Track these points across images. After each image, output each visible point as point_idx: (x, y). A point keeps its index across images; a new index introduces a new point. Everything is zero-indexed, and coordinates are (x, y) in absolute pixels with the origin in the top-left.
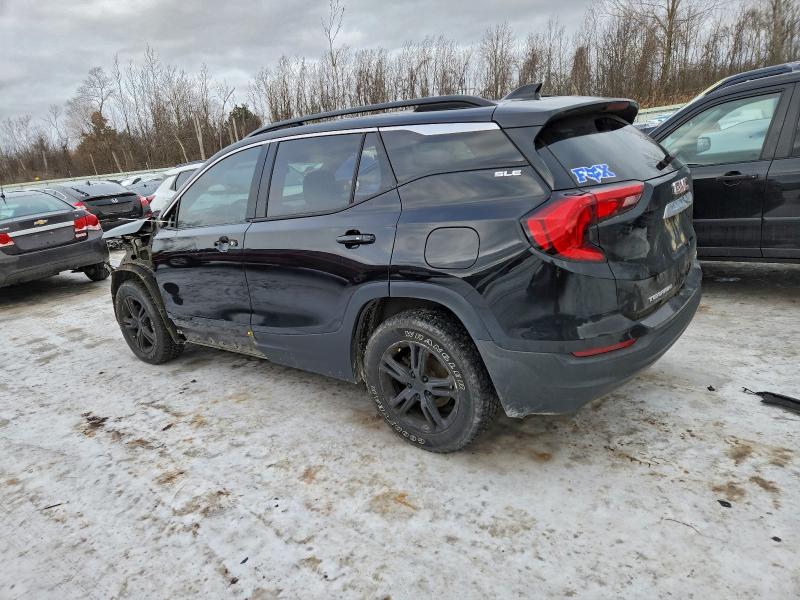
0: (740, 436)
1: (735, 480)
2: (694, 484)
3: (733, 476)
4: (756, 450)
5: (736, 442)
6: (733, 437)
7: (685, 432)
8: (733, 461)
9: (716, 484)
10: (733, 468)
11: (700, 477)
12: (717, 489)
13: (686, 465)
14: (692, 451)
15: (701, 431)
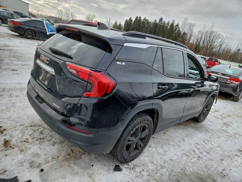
0: (11, 150)
1: (2, 135)
2: (11, 128)
3: (3, 135)
4: (3, 147)
5: (11, 147)
6: (13, 148)
7: (28, 141)
8: (7, 139)
9: (6, 131)
10: (5, 137)
11: (12, 130)
12: (5, 130)
13: (18, 132)
14: (20, 136)
15: (24, 144)
